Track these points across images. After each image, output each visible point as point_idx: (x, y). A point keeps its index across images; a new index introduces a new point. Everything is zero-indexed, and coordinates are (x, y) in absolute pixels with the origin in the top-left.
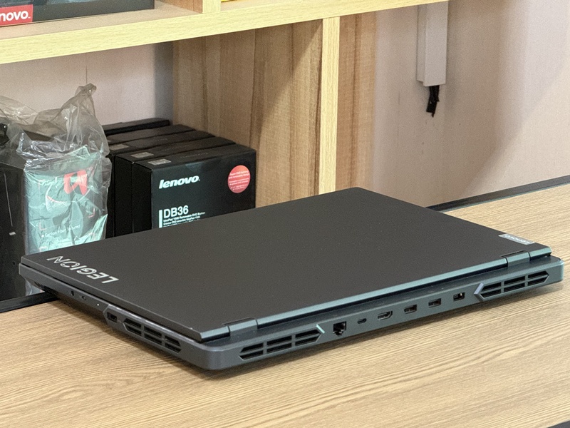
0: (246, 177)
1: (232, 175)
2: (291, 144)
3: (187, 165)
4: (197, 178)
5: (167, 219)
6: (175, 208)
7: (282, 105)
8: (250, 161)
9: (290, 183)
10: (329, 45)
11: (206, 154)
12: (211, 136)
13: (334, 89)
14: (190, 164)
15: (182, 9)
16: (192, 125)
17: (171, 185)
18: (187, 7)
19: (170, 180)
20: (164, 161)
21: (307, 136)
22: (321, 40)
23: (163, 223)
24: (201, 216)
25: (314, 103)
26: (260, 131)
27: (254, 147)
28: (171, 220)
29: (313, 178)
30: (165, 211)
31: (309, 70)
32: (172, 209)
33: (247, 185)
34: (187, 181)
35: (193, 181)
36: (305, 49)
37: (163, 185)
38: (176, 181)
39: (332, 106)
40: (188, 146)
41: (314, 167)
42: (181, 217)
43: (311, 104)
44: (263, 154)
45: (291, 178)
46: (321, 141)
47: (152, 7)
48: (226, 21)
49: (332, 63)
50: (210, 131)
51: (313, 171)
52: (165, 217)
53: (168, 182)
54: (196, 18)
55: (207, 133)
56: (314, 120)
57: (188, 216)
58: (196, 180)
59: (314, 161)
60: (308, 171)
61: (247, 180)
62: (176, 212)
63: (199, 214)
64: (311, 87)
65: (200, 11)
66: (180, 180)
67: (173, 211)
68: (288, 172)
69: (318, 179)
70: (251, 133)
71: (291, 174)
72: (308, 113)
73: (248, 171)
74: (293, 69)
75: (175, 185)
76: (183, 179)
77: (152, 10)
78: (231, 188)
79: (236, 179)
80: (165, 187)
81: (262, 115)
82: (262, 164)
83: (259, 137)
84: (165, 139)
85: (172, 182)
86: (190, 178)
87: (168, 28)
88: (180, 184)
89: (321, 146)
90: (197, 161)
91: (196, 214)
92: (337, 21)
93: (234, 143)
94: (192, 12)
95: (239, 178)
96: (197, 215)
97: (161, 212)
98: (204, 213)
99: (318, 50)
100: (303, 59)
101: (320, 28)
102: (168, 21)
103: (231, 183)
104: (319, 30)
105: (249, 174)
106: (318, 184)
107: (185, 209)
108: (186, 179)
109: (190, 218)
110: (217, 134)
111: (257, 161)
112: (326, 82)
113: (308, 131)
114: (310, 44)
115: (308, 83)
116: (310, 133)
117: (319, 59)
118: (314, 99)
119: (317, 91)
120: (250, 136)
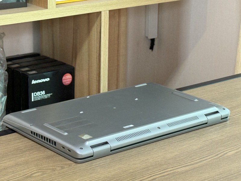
0: (70, 78)
1: (64, 78)
2: (89, 64)
3: (44, 73)
5: (35, 97)
6: (39, 92)
7: (85, 48)
8: (72, 72)
9: (89, 81)
10: (104, 22)
11: (53, 68)
12: (56, 61)
13: (107, 41)
14: (46, 73)
15: (39, 7)
16: (48, 56)
17: (37, 82)
19: (37, 80)
20: (34, 72)
21: (95, 61)
22: (101, 20)
23: (34, 98)
24: (51, 95)
25: (98, 48)
26: (76, 59)
27: (73, 65)
28: (37, 97)
30: (35, 93)
31: (96, 33)
33: (71, 82)
34: (44, 80)
35: (47, 80)
36: (94, 24)
39: (106, 49)
40: (45, 65)
42: (42, 96)
44: (77, 69)
45: (89, 79)
46: (101, 64)
47: (26, 6)
48: (58, 12)
49: (105, 30)
50: (56, 58)
51: (98, 76)
54: (45, 11)
55: (54, 59)
56: (98, 55)
57: (45, 95)
59: (98, 72)
60: (96, 76)
61: (71, 80)
62: (39, 94)
63: (50, 94)
64: (97, 41)
65: (47, 8)
66: (41, 80)
67: (38, 93)
68: (88, 76)
70: (72, 59)
72: (95, 51)
74: (89, 33)
75: (39, 82)
77: (26, 8)
78: (64, 83)
80: (34, 83)
81: (77, 52)
82: (77, 73)
83: (76, 62)
86: (46, 79)
87: (33, 15)
88: (41, 82)
90: (49, 72)
92: (108, 12)
93: (66, 64)
94: (44, 8)
95: (67, 79)
96: (49, 95)
97: (33, 94)
98: (52, 94)
99: (99, 25)
100: (93, 28)
103: (63, 81)
104: (100, 16)
105: (71, 77)
106: (100, 82)
107: (43, 92)
108: (44, 79)
109: (46, 96)
110: (59, 60)
111: (75, 71)
112: (103, 39)
113: (96, 59)
114: (96, 22)
115: (96, 39)
117: (100, 29)
118: (98, 46)
119: (99, 42)
120: (72, 61)
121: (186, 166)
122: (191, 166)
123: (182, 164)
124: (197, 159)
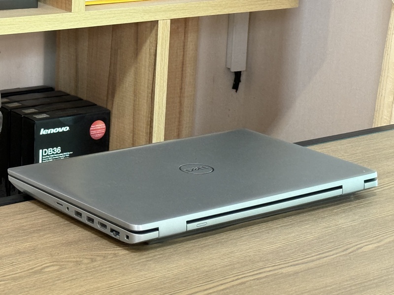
0: (103, 128)
1: (93, 127)
2: (134, 106)
3: (60, 119)
4: (68, 128)
5: (45, 156)
6: (52, 149)
7: (129, 79)
8: (106, 118)
9: (133, 134)
10: (162, 39)
11: (75, 111)
14: (63, 118)
15: (58, 9)
16: (68, 91)
17: (49, 133)
18: (61, 8)
19: (48, 129)
20: (44, 116)
21: (145, 101)
22: (157, 35)
23: (42, 158)
24: (71, 154)
25: (151, 79)
26: (113, 96)
27: (109, 108)
28: (48, 157)
29: (149, 131)
30: (44, 150)
31: (148, 55)
32: (49, 149)
33: (104, 134)
34: (60, 130)
35: (65, 130)
36: (146, 41)
37: (43, 132)
38: (52, 130)
39: (164, 82)
40: (63, 106)
41: (149, 123)
42: (55, 155)
43: (149, 80)
44: (115, 113)
45: (133, 131)
46: (155, 106)
47: (37, 7)
48: (88, 18)
49: (164, 52)
50: (80, 96)
51: (149, 127)
52: (44, 154)
53: (47, 130)
54: (67, 15)
55: (78, 97)
56: (150, 91)
57: (61, 154)
58: (67, 130)
59: (149, 119)
60: (145, 126)
61: (104, 131)
62: (52, 151)
63: (68, 153)
64: (149, 68)
65: (70, 10)
66: (55, 129)
67: (50, 151)
68: (132, 126)
69: (152, 132)
70: (107, 98)
71: (134, 128)
72: (146, 86)
73: (104, 125)
74: (137, 54)
75: (52, 132)
76: (57, 129)
77: (37, 9)
78: (92, 136)
79: (95, 130)
80: (44, 133)
81: (115, 86)
82: (114, 121)
83: (113, 101)
84: (48, 100)
85: (50, 130)
86: (63, 128)
87: (47, 21)
88: (55, 132)
89: (155, 109)
90: (68, 116)
91: (66, 153)
92: (169, 22)
93: (96, 105)
94: (64, 11)
95: (98, 129)
97: (41, 151)
99: (154, 42)
100: (144, 48)
101: (156, 26)
102: (46, 17)
103: (92, 133)
104: (155, 28)
105: (105, 127)
106: (152, 136)
107: (58, 150)
108: (60, 128)
109: (62, 156)
110: (84, 97)
111: (111, 118)
112: (159, 65)
113: (146, 98)
114: (149, 38)
115: (147, 64)
116: (147, 100)
117: (155, 48)
118: (151, 76)
119: (153, 70)
120: (107, 100)
121: (294, 265)
122: (304, 265)
123: (288, 262)
124: (313, 255)
